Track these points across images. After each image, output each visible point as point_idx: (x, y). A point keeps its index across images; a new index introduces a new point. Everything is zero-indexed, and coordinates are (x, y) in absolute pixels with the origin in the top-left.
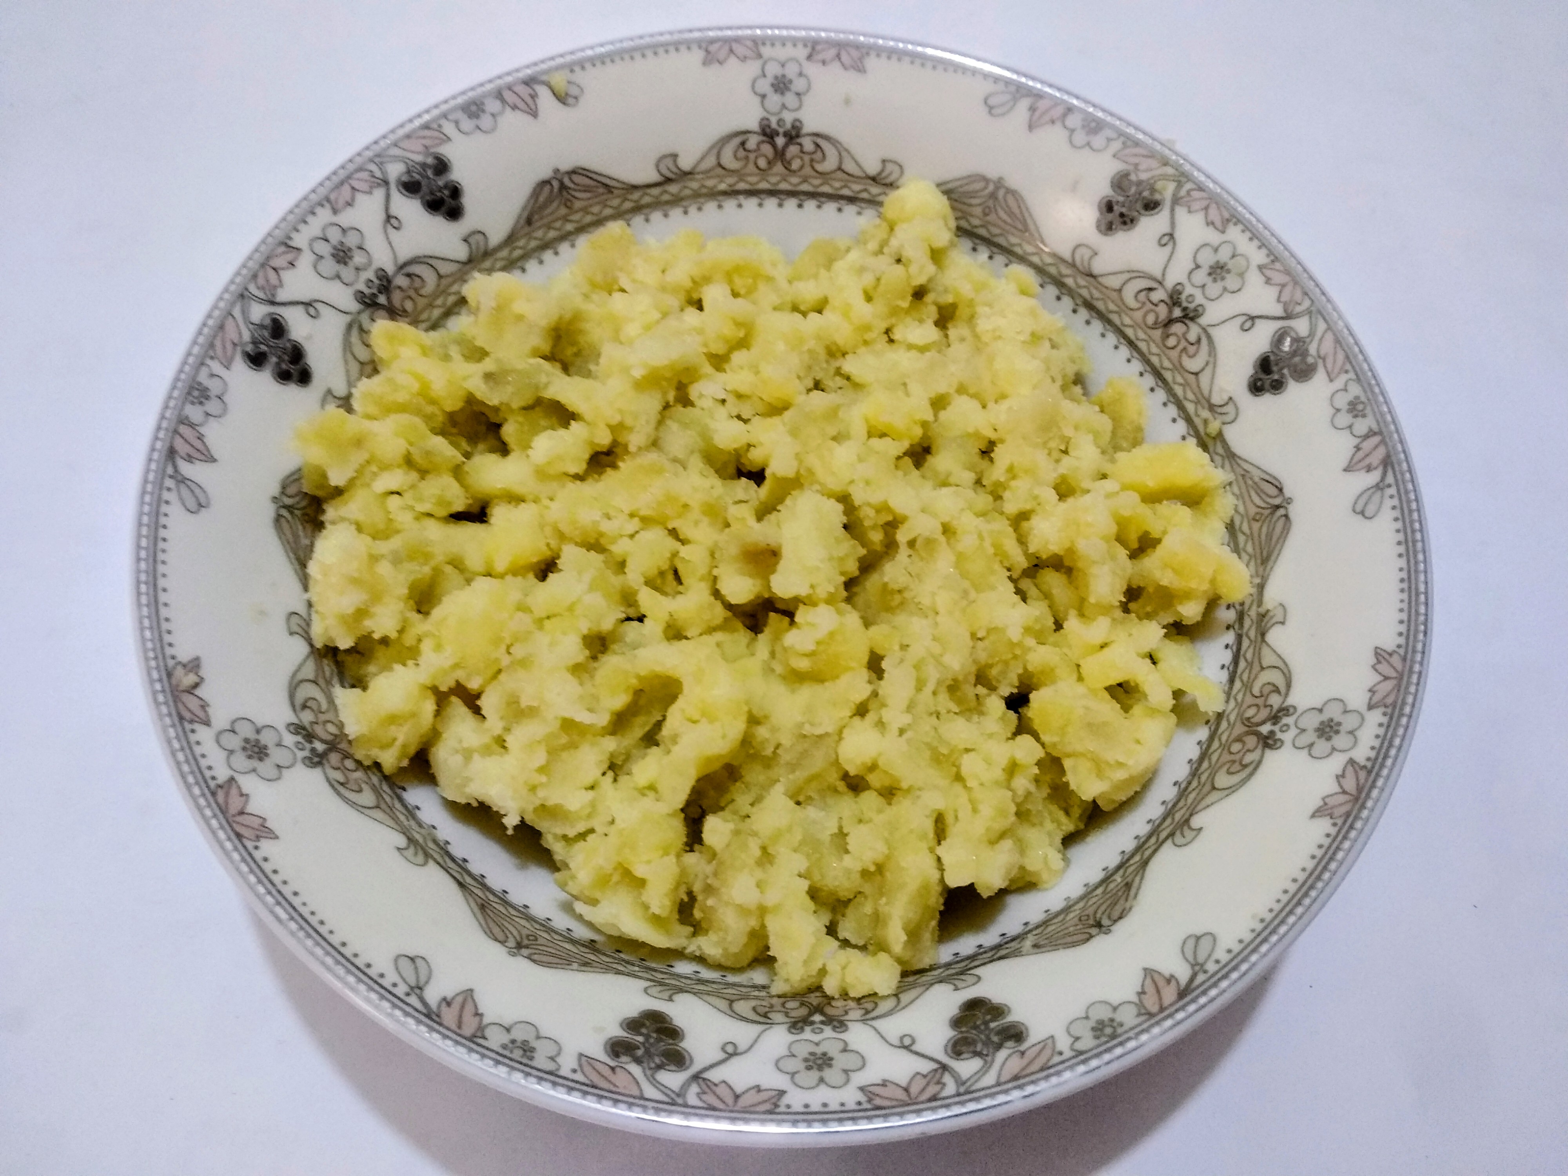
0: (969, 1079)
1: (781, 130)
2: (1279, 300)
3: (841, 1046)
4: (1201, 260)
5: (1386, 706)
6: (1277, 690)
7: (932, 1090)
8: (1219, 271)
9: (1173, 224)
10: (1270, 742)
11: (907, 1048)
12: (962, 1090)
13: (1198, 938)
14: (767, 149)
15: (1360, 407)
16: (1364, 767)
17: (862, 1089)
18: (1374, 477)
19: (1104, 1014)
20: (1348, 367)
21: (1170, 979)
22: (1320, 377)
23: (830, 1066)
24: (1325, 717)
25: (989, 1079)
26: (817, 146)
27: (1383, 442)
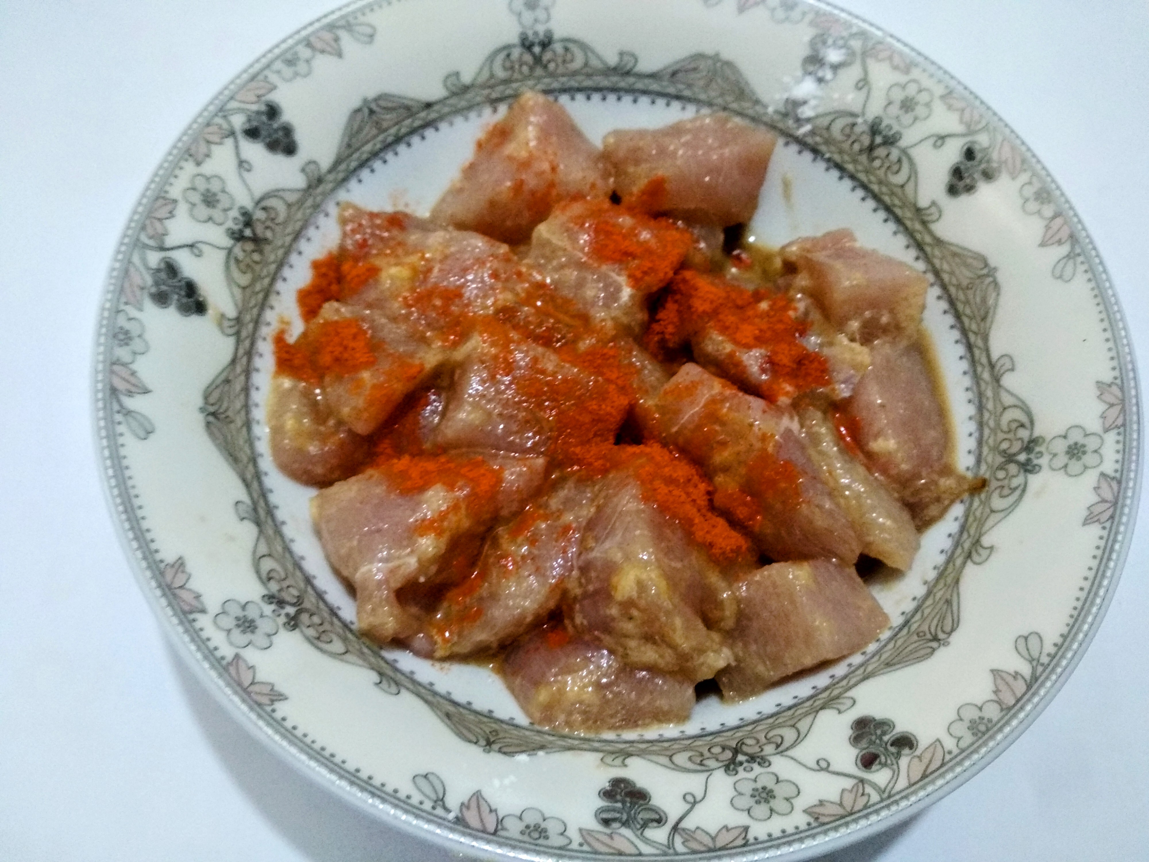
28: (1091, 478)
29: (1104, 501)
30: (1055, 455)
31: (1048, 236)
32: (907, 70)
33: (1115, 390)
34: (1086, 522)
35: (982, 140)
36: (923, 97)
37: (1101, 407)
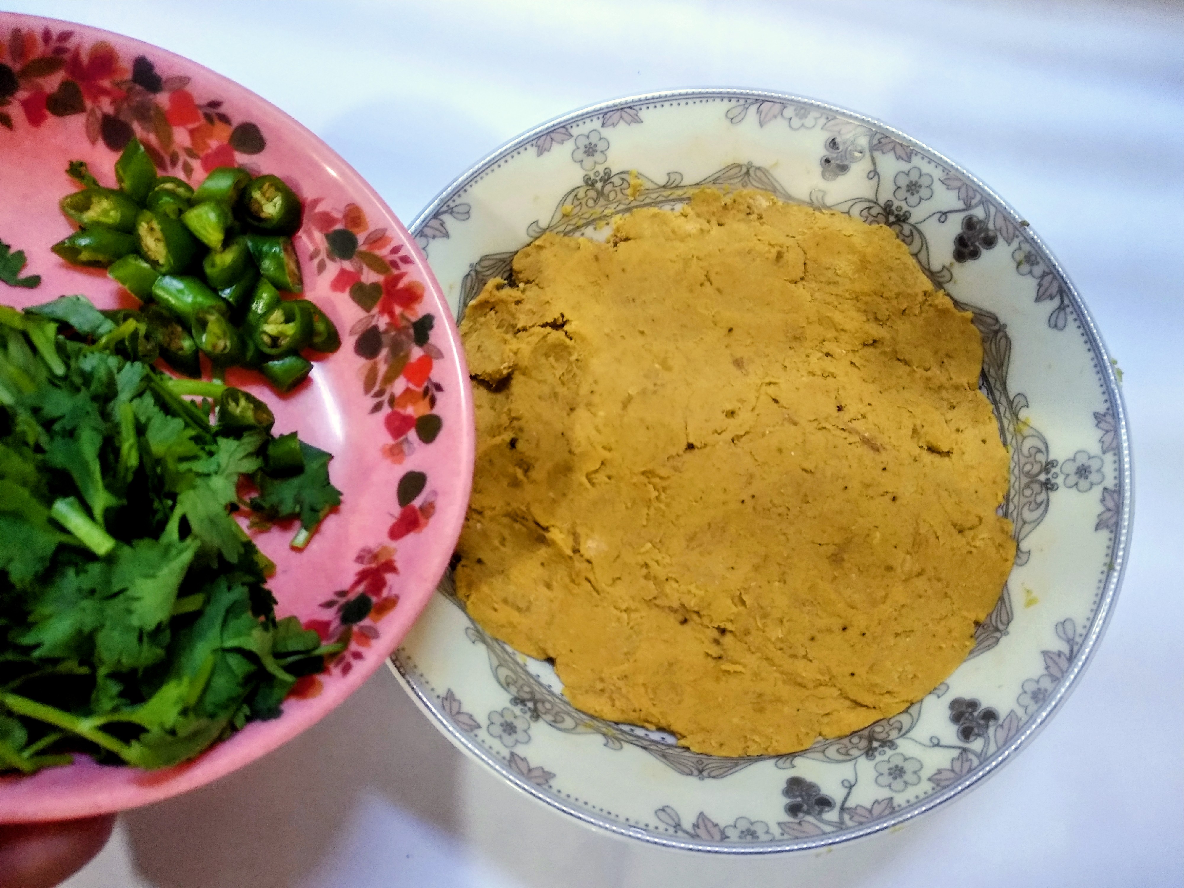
0: (982, 751)
1: (598, 178)
2: (959, 199)
3: (902, 758)
4: (899, 184)
5: (1113, 449)
6: (1039, 451)
7: (966, 766)
8: (913, 187)
9: (874, 163)
10: (1049, 486)
11: (938, 745)
12: (982, 759)
13: (1063, 623)
14: (592, 194)
15: (1033, 258)
16: (1114, 491)
17: (930, 779)
18: (1056, 302)
19: (1032, 687)
20: (1017, 233)
21: (1060, 654)
22: (1001, 243)
23: (905, 772)
24: (1079, 463)
25: (992, 748)
26: (623, 179)
27: (1055, 278)
28: (1097, 492)
29: (1109, 510)
30: (1068, 475)
31: (1040, 293)
32: (909, 160)
33: (1109, 418)
34: (1098, 527)
35: (979, 213)
36: (925, 181)
37: (1100, 433)
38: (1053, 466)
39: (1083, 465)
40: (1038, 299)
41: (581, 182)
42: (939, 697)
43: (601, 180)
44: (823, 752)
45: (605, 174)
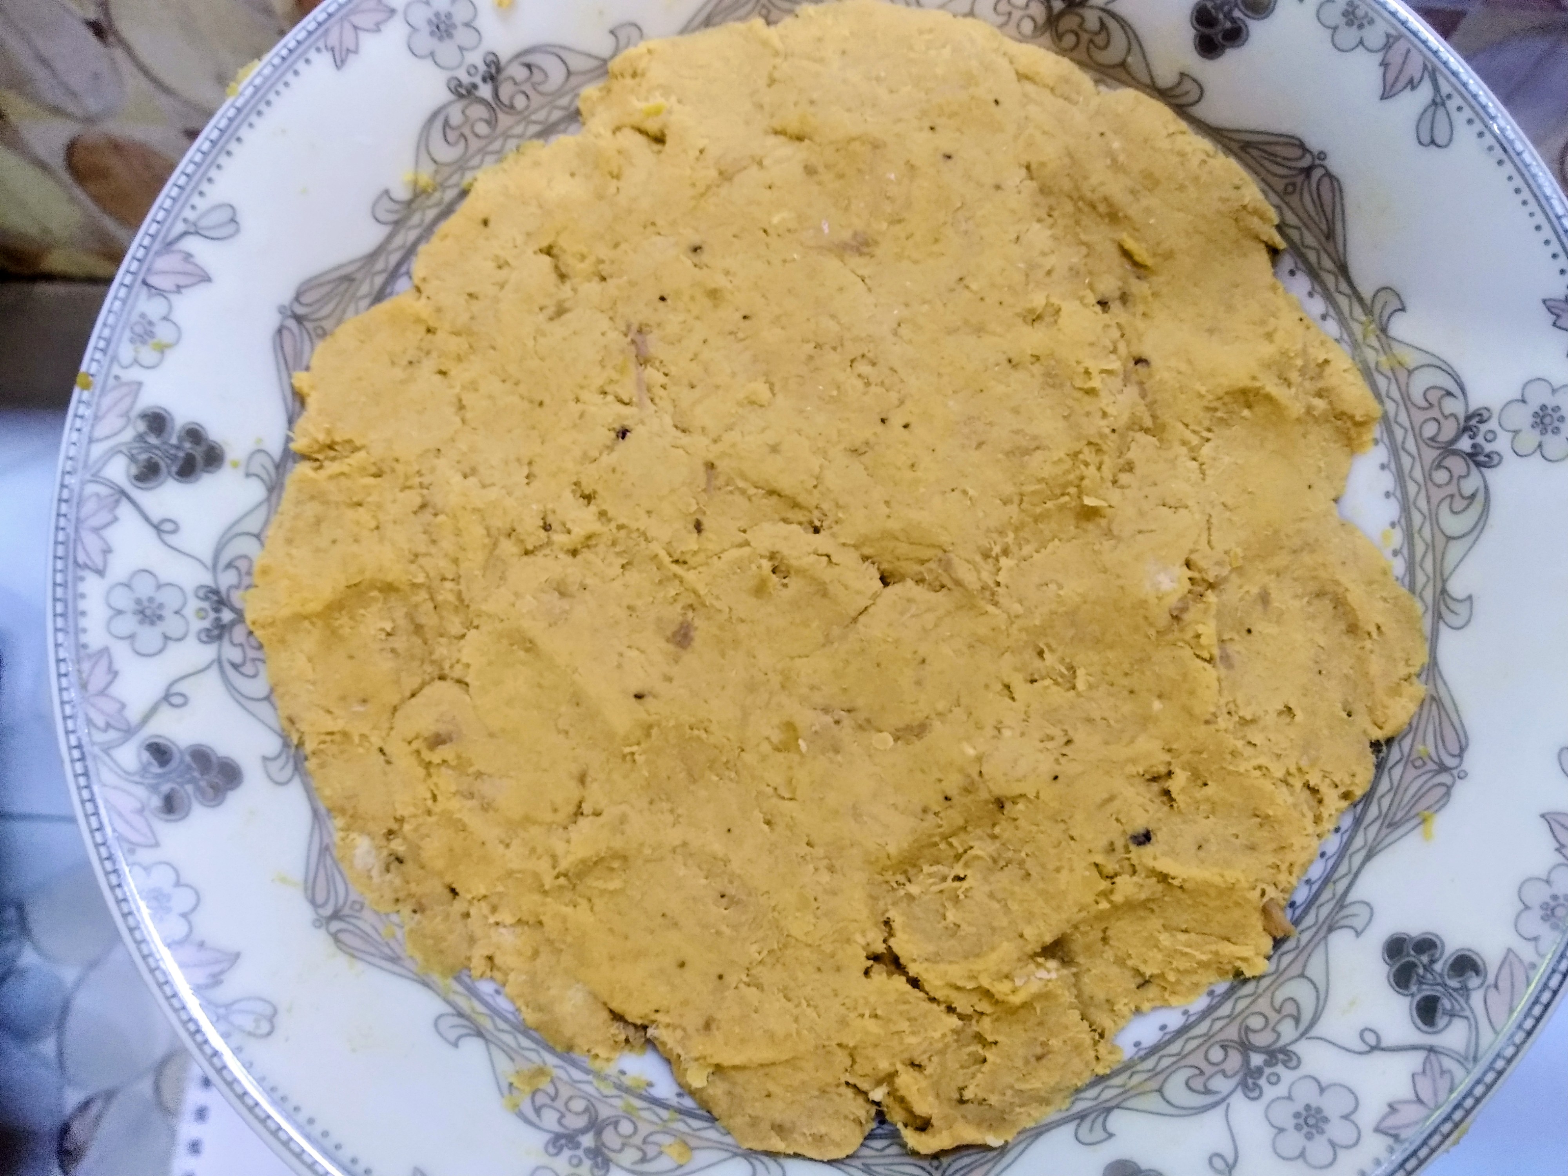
38: (1481, 422)
39: (1544, 407)
40: (1386, 95)
41: (445, 96)
42: (1358, 934)
43: (484, 80)
44: (1160, 1091)
45: (488, 65)
